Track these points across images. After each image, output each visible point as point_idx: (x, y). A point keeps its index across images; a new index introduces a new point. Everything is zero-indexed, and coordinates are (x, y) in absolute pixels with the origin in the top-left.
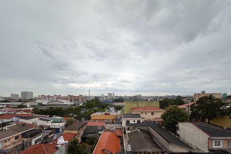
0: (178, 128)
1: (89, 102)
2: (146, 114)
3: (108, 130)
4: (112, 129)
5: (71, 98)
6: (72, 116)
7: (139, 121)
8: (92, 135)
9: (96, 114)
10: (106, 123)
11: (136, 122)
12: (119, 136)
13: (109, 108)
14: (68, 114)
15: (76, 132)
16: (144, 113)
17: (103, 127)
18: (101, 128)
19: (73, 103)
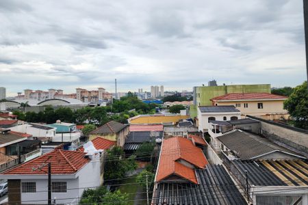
2: (246, 106)
5: (82, 94)
7: (234, 118)
10: (165, 126)
11: (229, 119)
12: (197, 145)
13: (157, 111)
16: (242, 105)
17: (162, 132)
18: (158, 135)
19: (86, 103)
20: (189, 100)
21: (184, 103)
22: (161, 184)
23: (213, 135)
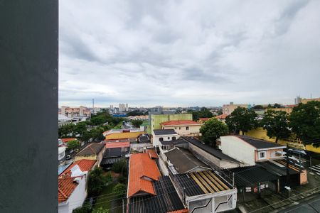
0: (220, 142)
1: (95, 116)
2: (180, 128)
3: (137, 152)
4: (141, 150)
5: (66, 110)
6: (74, 137)
7: (174, 138)
8: (115, 160)
9: (111, 132)
10: (131, 143)
11: (171, 139)
12: (153, 158)
13: (124, 124)
14: (66, 133)
15: (95, 158)
16: (178, 128)
17: (129, 148)
18: (126, 150)
19: (70, 118)
20: (145, 115)
21: (141, 118)
22: (131, 198)
23: (162, 152)
